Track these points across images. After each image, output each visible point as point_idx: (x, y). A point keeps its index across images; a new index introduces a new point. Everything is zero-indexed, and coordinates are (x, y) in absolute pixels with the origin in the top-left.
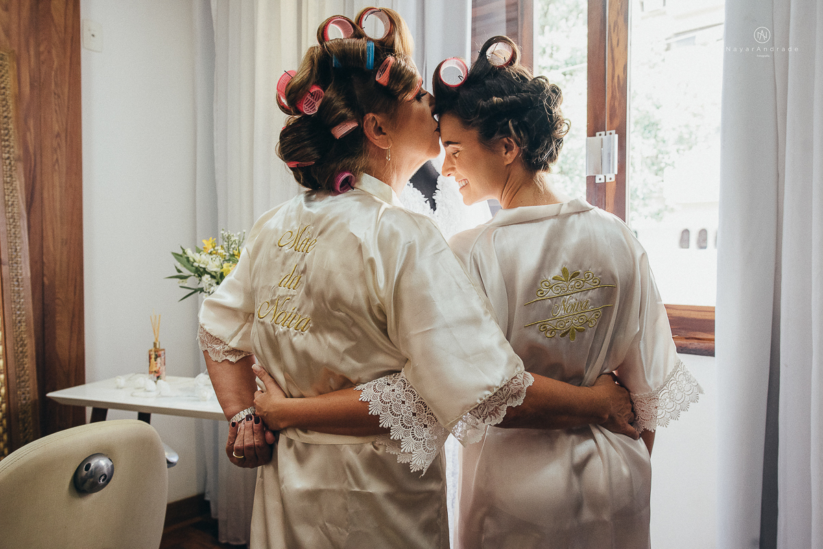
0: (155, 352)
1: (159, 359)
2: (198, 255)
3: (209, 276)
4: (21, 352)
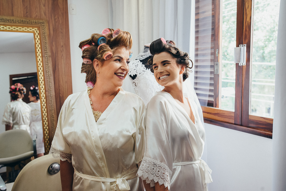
4: (53, 120)
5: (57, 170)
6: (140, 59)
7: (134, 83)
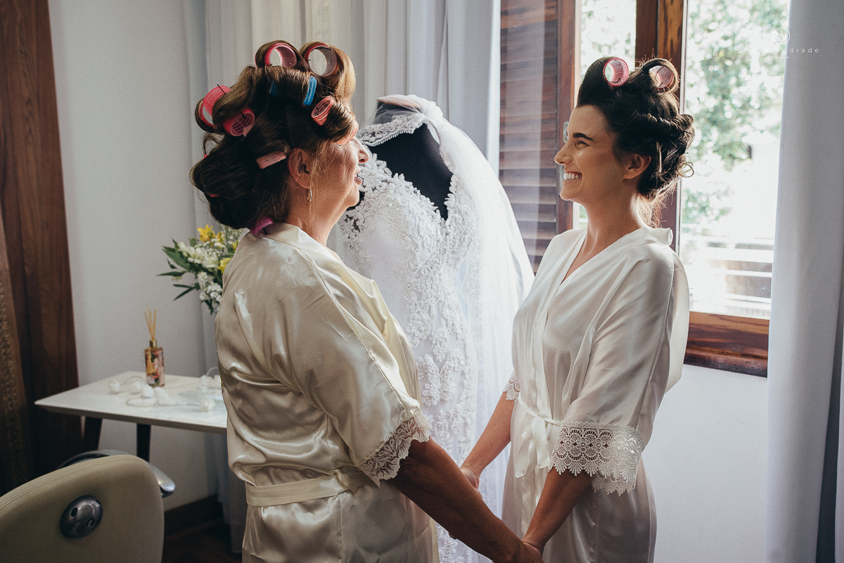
0: (152, 352)
1: (156, 360)
2: (192, 249)
3: (205, 273)
5: (94, 520)
6: (367, 143)
7: (349, 219)
